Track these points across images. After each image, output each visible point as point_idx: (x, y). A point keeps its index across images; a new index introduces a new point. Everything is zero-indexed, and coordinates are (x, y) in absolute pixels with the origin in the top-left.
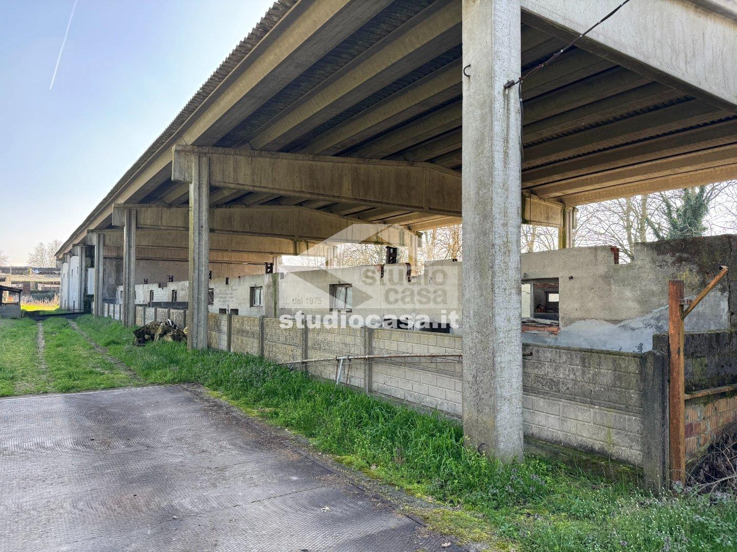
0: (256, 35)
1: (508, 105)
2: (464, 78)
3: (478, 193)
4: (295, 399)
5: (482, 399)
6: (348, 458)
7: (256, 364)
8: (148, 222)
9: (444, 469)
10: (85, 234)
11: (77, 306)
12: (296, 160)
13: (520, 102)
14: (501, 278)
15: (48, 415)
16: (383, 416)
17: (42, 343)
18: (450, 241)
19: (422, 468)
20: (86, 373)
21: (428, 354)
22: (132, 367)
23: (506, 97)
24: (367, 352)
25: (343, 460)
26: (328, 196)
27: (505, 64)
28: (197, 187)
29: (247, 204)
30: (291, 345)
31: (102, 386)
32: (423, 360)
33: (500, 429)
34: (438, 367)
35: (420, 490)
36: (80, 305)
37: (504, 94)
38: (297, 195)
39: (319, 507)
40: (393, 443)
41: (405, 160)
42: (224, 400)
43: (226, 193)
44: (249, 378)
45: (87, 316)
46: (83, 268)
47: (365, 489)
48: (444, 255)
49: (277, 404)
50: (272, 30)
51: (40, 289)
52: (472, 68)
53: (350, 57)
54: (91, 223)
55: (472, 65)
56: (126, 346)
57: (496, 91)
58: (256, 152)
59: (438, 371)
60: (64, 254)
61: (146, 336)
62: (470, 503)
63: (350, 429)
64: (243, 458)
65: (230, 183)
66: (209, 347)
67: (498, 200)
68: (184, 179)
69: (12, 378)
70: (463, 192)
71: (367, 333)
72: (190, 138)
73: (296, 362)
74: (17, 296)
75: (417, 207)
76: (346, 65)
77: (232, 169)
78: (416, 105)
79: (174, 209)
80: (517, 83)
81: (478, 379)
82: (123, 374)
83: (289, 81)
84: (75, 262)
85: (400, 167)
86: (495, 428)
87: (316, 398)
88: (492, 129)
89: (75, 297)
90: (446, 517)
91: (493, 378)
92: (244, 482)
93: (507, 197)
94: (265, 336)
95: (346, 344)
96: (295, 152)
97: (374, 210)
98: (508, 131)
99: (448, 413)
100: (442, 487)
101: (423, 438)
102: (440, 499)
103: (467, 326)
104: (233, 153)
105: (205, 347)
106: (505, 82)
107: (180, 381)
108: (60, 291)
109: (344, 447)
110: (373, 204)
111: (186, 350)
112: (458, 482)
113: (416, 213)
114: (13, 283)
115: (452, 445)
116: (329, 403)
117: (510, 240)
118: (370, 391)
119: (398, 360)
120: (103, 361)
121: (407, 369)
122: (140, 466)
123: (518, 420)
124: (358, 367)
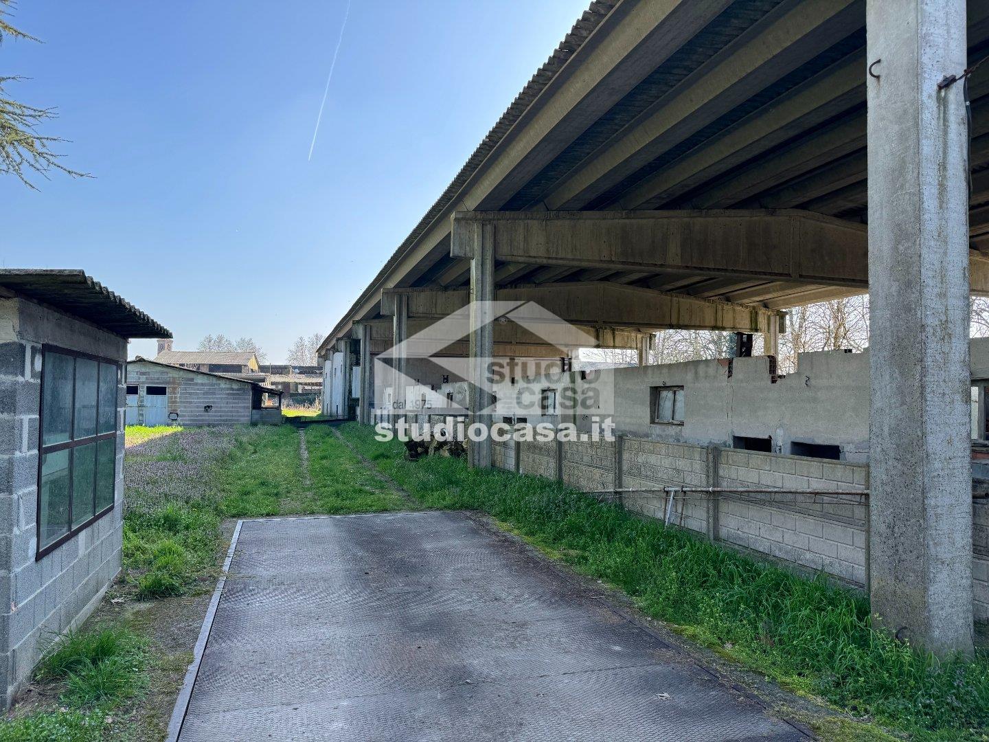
0: (559, 58)
1: (945, 113)
2: (870, 80)
3: (895, 249)
4: (609, 541)
5: (904, 561)
6: (690, 630)
7: (553, 491)
8: (421, 309)
9: (840, 659)
10: (350, 325)
11: (340, 411)
12: (605, 219)
13: (967, 107)
14: (936, 377)
15: (317, 540)
16: (741, 576)
17: (305, 455)
18: (830, 322)
19: (804, 654)
20: (355, 491)
21: (808, 490)
22: (405, 487)
23: (942, 102)
24: (711, 482)
25: (682, 631)
26: (648, 265)
27: (941, 52)
28: (480, 263)
29: (537, 282)
30: (599, 468)
31: (374, 508)
32: (800, 498)
33: (933, 608)
34: (825, 510)
35: (802, 685)
36: (344, 410)
37: (939, 99)
38: (605, 266)
39: (655, 691)
40: (757, 615)
41: (761, 207)
42: (515, 534)
43: (512, 269)
44: (546, 508)
45: (352, 424)
46: (348, 366)
47: (718, 675)
48: (821, 344)
49: (584, 546)
50: (580, 48)
51: (300, 391)
52: (884, 64)
53: (685, 73)
54: (357, 312)
55: (883, 59)
56: (398, 461)
57: (925, 94)
58: (552, 214)
59: (825, 516)
60: (327, 350)
61: (419, 450)
62: (886, 715)
63: (691, 590)
64: (547, 613)
65: (520, 256)
66: (493, 465)
67: (930, 257)
68: (465, 254)
69: (276, 495)
70: (870, 248)
71: (711, 457)
72: (471, 203)
73: (607, 491)
74: (277, 400)
75: (781, 275)
76: (680, 84)
77: (521, 237)
78: (782, 128)
79: (450, 293)
80: (961, 78)
81: (896, 530)
82: (395, 495)
83: (601, 114)
84: (339, 358)
85: (754, 218)
86: (925, 606)
87: (638, 543)
88: (918, 152)
89: (338, 400)
90: (847, 731)
91: (923, 529)
92: (551, 646)
93: (945, 253)
94: (563, 454)
95: (678, 471)
96: (601, 209)
97: (714, 280)
98: (945, 153)
99: (841, 579)
100: (838, 685)
101: (805, 612)
102: (835, 703)
103: (879, 449)
104: (523, 217)
105: (489, 465)
106: (940, 79)
107: (461, 507)
108: (322, 393)
109: (683, 613)
110: (712, 273)
111: (467, 468)
112: (864, 682)
113: (778, 283)
114: (272, 384)
115: (854, 627)
116: (657, 551)
117: (951, 318)
118: (717, 538)
119: (759, 496)
120: (373, 479)
121: (774, 510)
122: (422, 611)
123: (965, 596)
124: (697, 504)
